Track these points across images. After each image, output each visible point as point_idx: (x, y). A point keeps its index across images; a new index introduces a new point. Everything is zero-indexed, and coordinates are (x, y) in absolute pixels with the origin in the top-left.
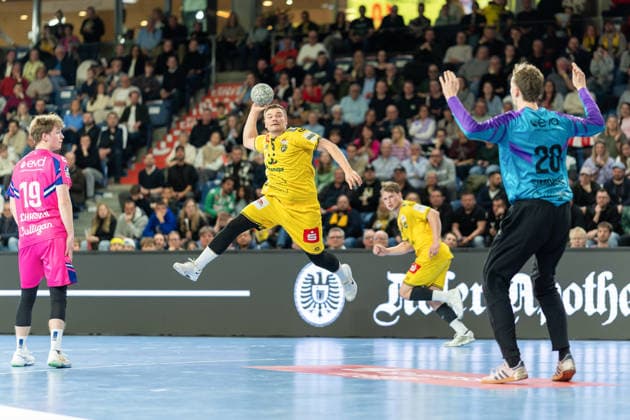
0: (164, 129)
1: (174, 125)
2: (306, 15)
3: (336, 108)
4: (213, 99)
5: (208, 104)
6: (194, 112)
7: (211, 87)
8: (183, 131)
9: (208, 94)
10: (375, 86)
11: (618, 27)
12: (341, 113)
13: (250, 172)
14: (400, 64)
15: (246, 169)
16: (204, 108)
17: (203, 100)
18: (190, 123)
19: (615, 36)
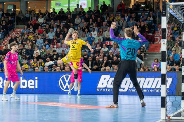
0: (3, 40)
1: (5, 39)
2: (40, 11)
3: (47, 35)
4: (15, 32)
5: (14, 33)
6: (10, 35)
7: (15, 29)
8: (8, 40)
9: (14, 31)
10: (57, 30)
11: (120, 14)
12: (48, 36)
13: (25, 51)
14: (64, 24)
15: (24, 51)
16: (13, 34)
17: (13, 33)
18: (9, 38)
19: (119, 17)
